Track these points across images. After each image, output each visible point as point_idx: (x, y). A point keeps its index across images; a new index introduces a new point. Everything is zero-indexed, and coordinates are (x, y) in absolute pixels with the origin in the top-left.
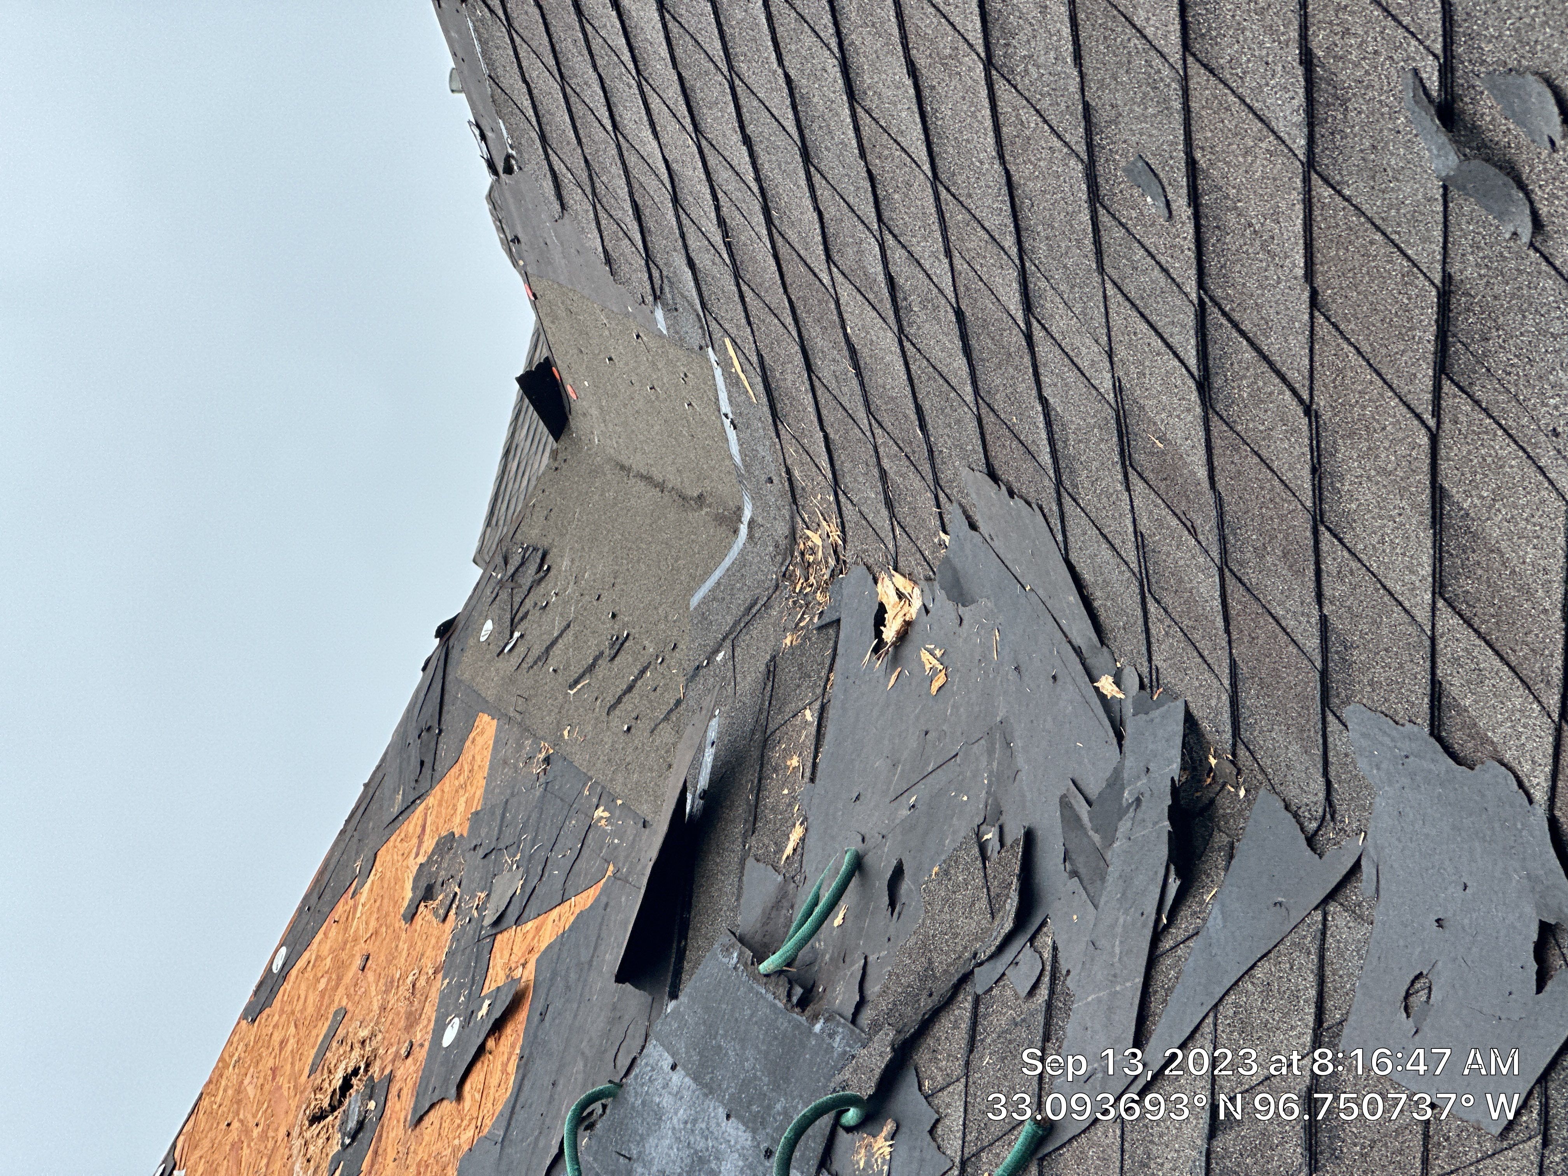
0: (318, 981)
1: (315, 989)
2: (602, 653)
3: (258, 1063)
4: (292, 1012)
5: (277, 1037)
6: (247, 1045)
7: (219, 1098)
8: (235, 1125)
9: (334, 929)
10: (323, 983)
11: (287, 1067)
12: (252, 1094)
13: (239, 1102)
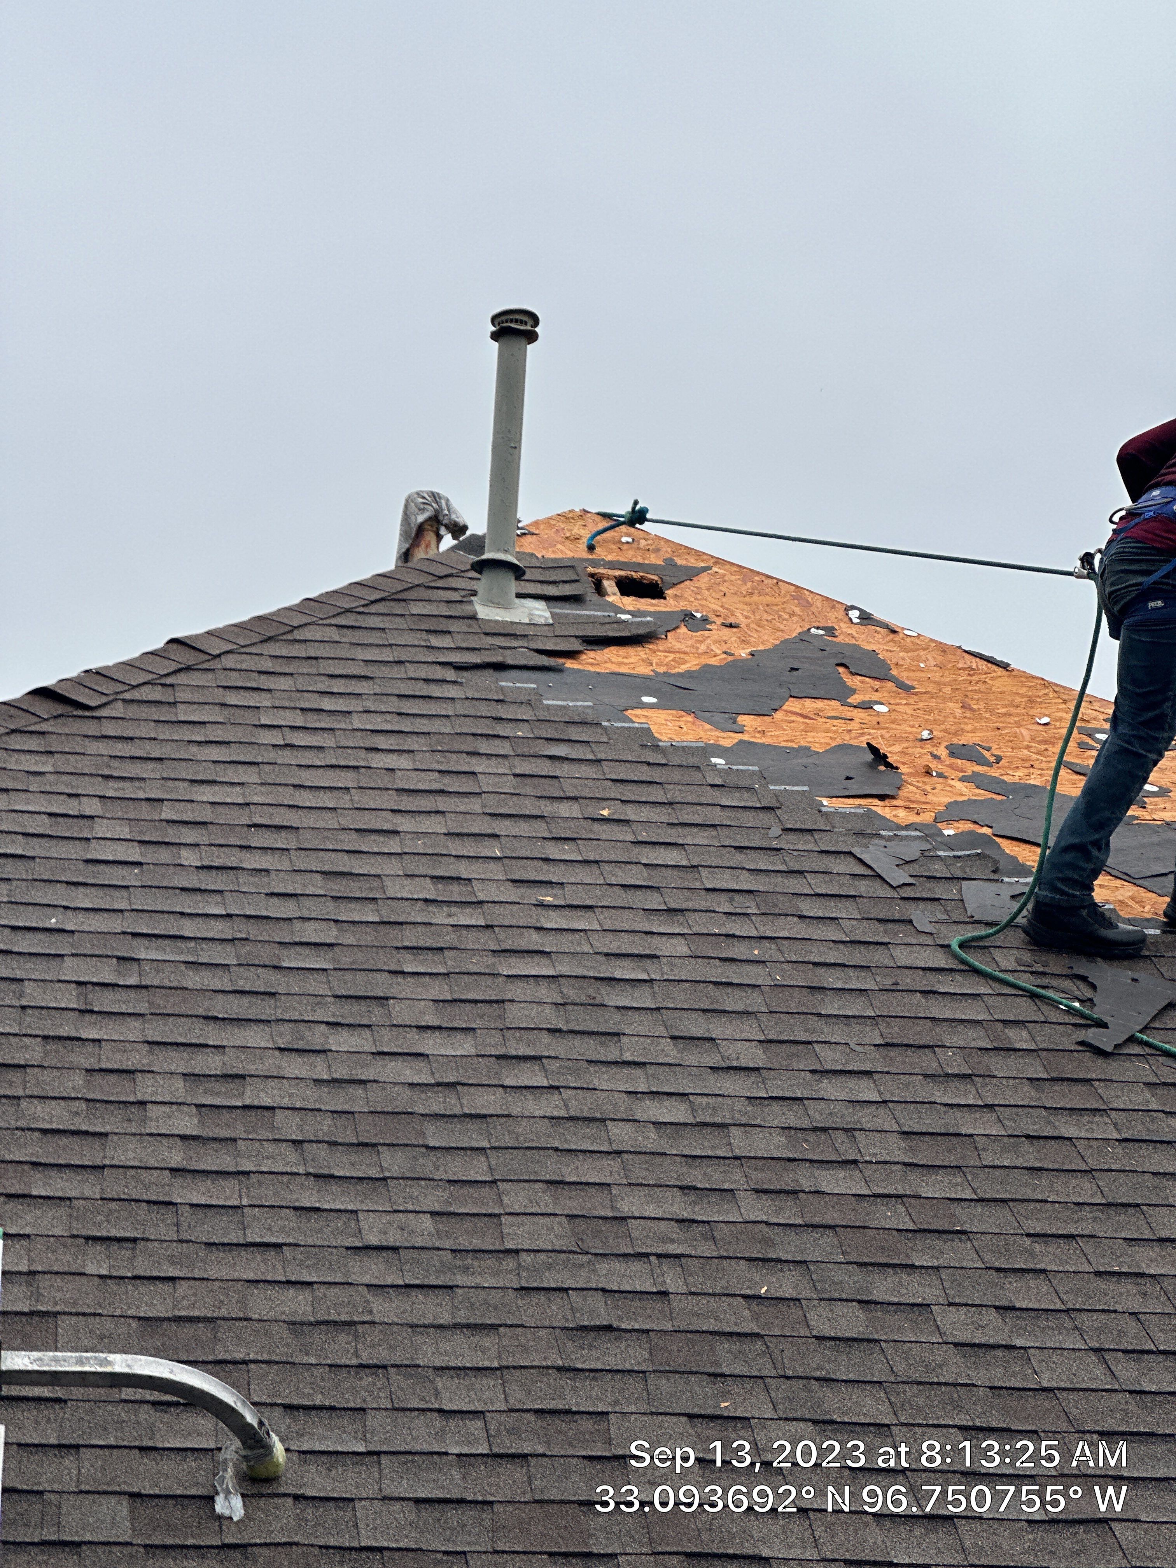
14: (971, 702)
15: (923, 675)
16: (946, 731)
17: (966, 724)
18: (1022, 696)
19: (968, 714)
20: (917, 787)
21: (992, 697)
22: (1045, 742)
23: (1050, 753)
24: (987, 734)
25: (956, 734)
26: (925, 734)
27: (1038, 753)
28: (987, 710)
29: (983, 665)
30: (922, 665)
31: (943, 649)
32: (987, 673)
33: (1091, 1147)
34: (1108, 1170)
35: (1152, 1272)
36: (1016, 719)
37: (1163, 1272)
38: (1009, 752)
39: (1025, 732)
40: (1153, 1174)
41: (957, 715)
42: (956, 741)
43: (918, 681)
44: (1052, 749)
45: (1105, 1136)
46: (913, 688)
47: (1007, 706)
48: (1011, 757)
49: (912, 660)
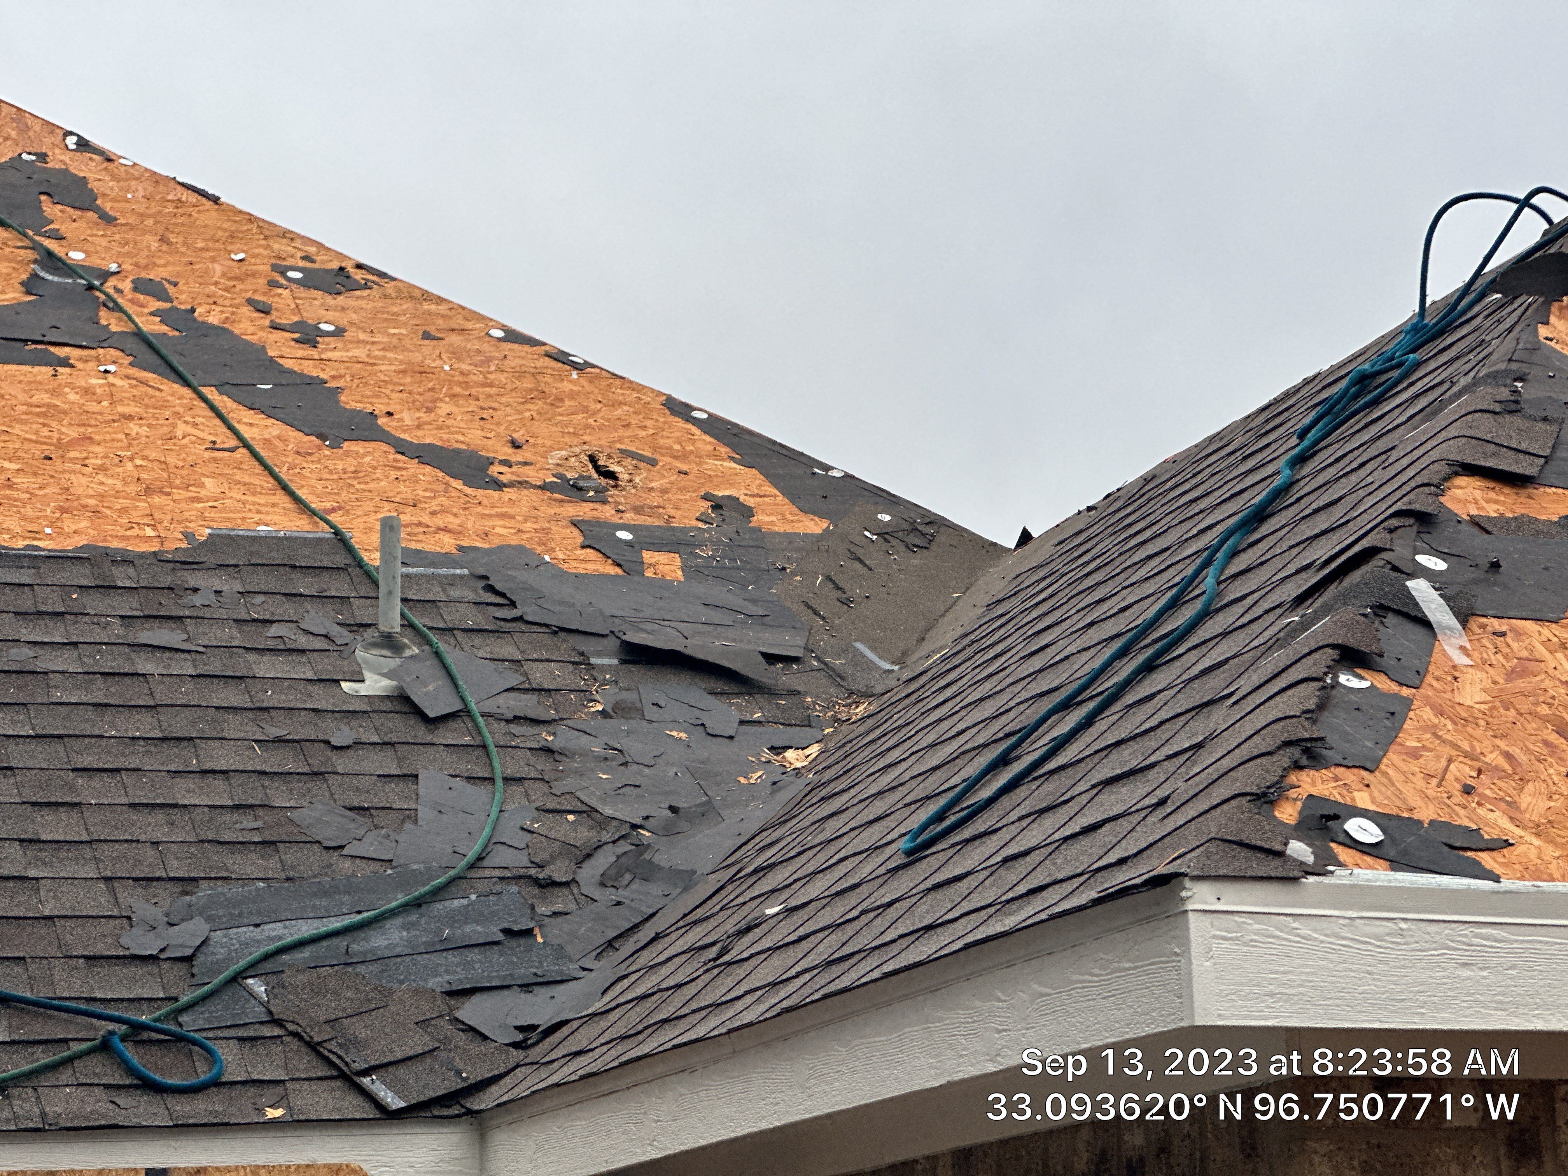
0: (680, 443)
1: (675, 443)
2: (844, 593)
3: (635, 413)
4: (663, 430)
5: (649, 423)
6: (649, 403)
7: (619, 391)
8: (599, 406)
9: (711, 448)
10: (677, 447)
11: (628, 433)
12: (616, 413)
13: (613, 405)
14: (171, 236)
15: (128, 205)
16: (136, 265)
17: (160, 257)
18: (225, 230)
19: (165, 248)
21: (193, 230)
22: (235, 278)
23: (237, 289)
24: (178, 268)
25: (146, 267)
26: (114, 267)
27: (226, 290)
28: (184, 244)
29: (193, 198)
30: (130, 196)
31: (156, 179)
32: (194, 206)
33: (164, 683)
34: (172, 706)
35: (186, 802)
36: (212, 254)
37: (197, 802)
38: (196, 288)
39: (218, 268)
40: (216, 708)
41: (153, 248)
42: (144, 275)
43: (122, 212)
44: (240, 286)
45: (180, 672)
46: (116, 219)
47: (206, 240)
48: (198, 293)
49: (121, 190)
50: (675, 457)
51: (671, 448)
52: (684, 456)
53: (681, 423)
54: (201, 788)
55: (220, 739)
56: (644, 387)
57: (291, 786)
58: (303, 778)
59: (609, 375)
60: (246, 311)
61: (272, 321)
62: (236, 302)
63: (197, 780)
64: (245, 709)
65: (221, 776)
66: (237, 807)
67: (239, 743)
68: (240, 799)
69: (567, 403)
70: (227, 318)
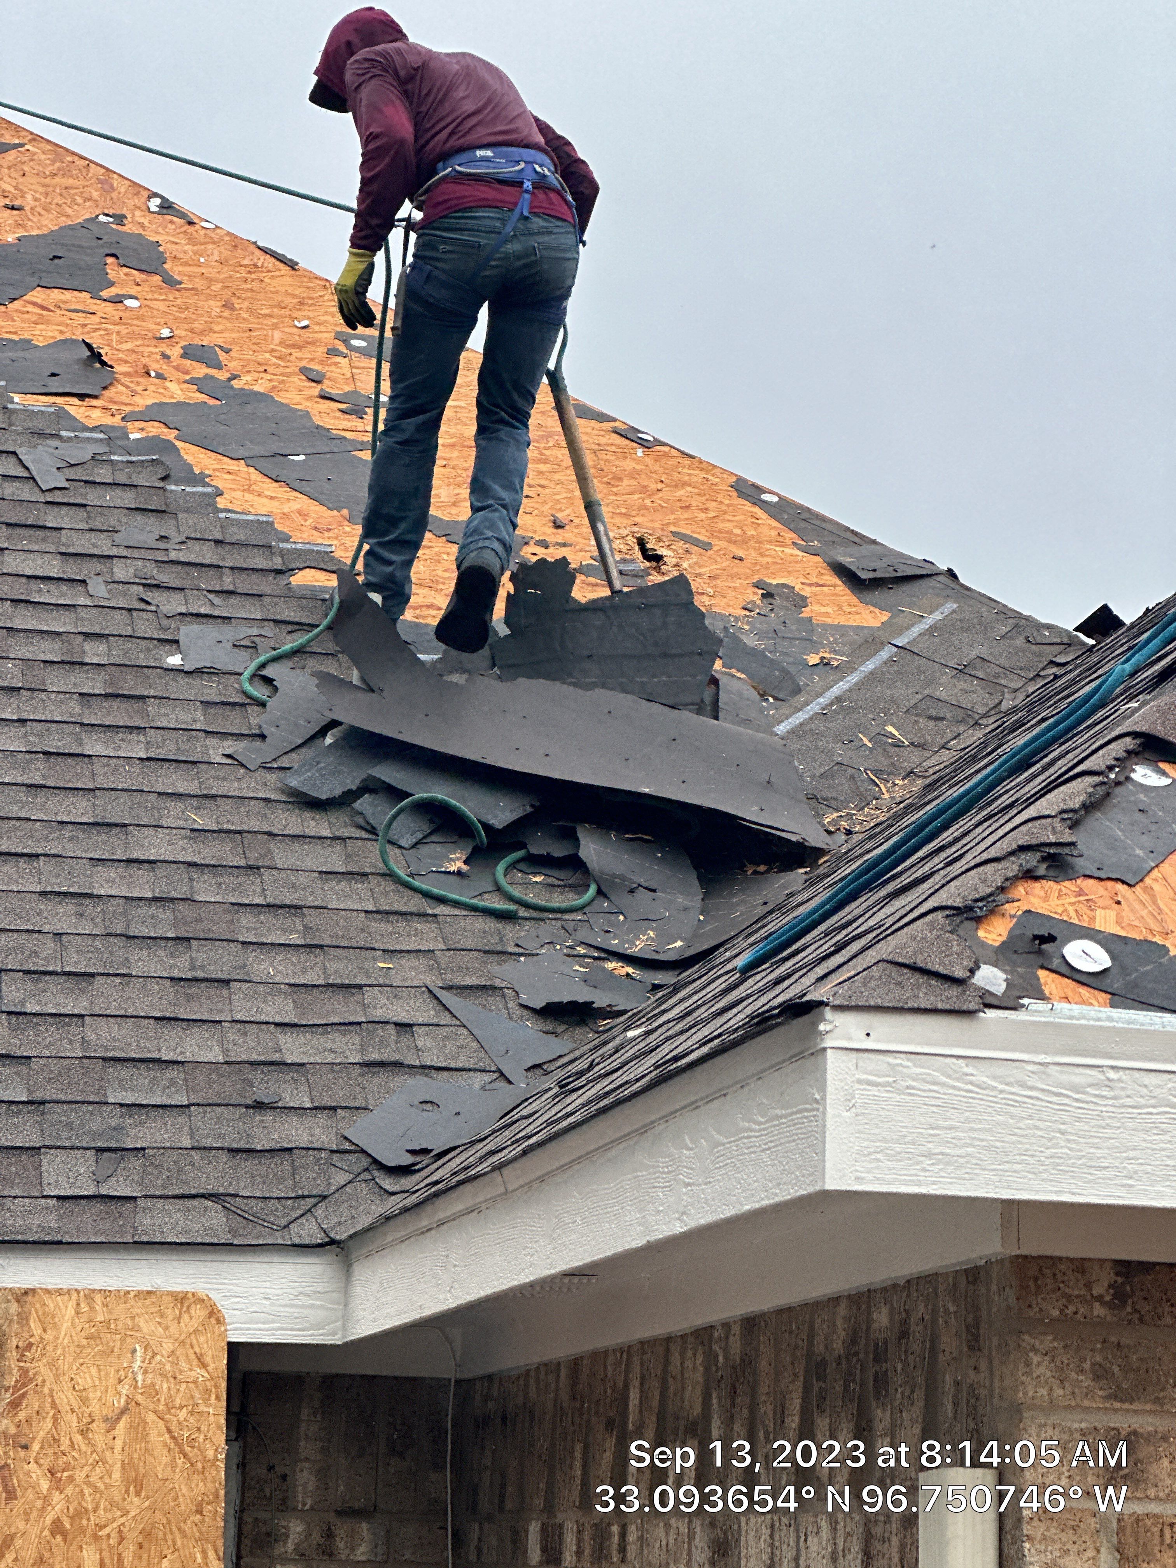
0: (741, 528)
1: (736, 526)
3: (699, 494)
4: (725, 513)
5: (712, 505)
6: (716, 484)
7: (686, 471)
8: (660, 486)
9: (774, 533)
10: (737, 531)
11: (686, 516)
12: (678, 494)
13: (676, 486)
14: (235, 301)
15: (198, 270)
16: (192, 331)
17: (219, 323)
18: (295, 296)
19: (226, 313)
20: (127, 387)
21: (261, 296)
22: (293, 346)
23: (292, 358)
24: (234, 335)
25: (202, 333)
26: (166, 333)
27: (280, 358)
28: (249, 310)
29: (270, 262)
30: (202, 260)
31: (236, 242)
32: (269, 271)
33: (109, 765)
34: (112, 789)
35: (102, 892)
36: (275, 321)
37: (113, 893)
38: (249, 355)
39: (277, 335)
40: (159, 794)
41: (214, 314)
42: (197, 341)
43: (189, 276)
44: (296, 353)
45: (129, 755)
46: (180, 283)
47: (272, 307)
48: (249, 360)
49: (195, 253)
50: (735, 542)
51: (730, 532)
52: (744, 541)
53: (747, 506)
54: (122, 878)
55: (155, 826)
56: (715, 467)
57: (220, 880)
58: (236, 872)
59: (680, 454)
60: (299, 381)
61: (322, 390)
62: (288, 370)
63: (120, 870)
64: (190, 796)
65: (146, 865)
66: (155, 899)
67: (175, 832)
68: (161, 892)
69: (626, 482)
70: (274, 387)
